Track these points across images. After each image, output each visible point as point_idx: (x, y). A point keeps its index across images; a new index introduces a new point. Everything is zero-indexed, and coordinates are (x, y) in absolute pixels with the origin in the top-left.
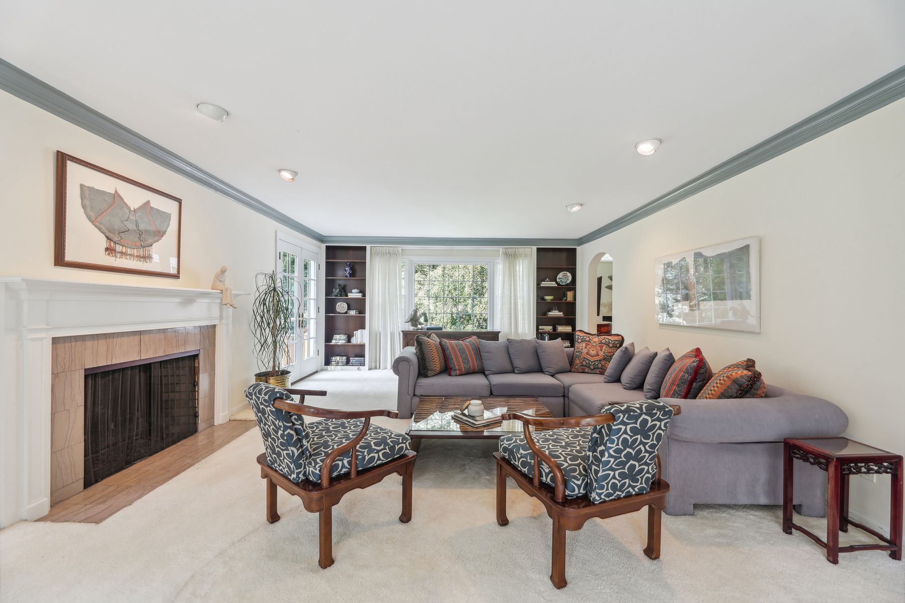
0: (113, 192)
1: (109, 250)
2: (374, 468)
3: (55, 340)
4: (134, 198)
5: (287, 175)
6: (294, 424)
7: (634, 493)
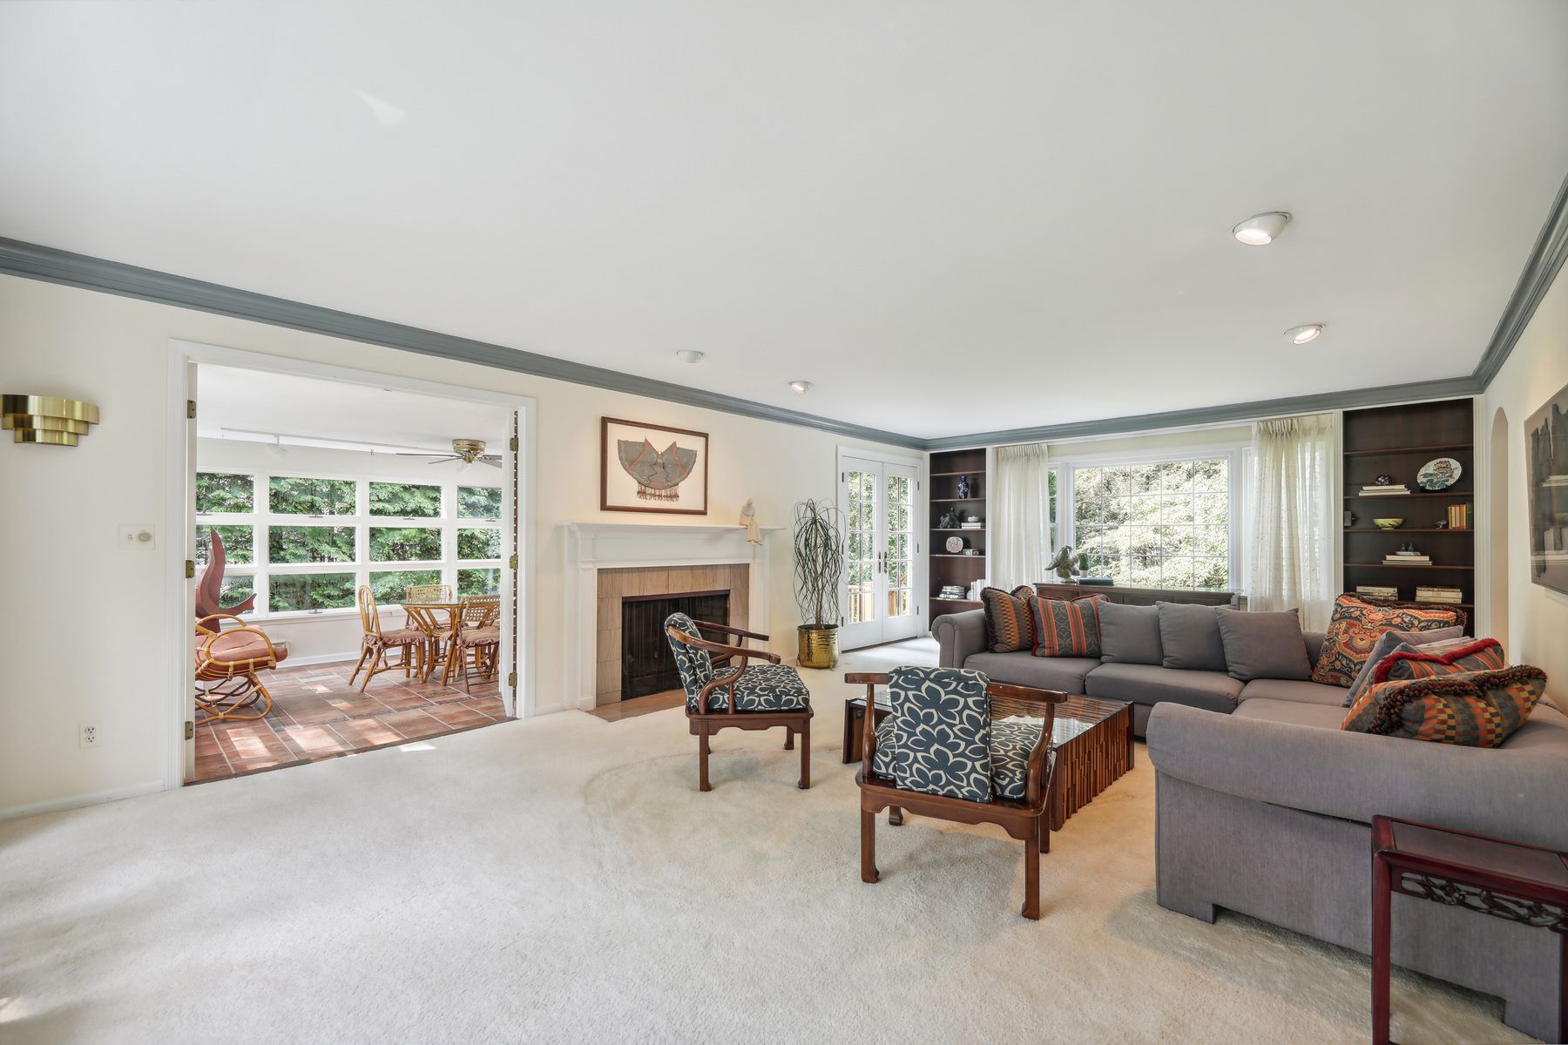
0: (643, 441)
1: (641, 493)
2: (752, 712)
3: (600, 571)
4: (661, 442)
5: (798, 388)
6: (688, 652)
7: (960, 796)
